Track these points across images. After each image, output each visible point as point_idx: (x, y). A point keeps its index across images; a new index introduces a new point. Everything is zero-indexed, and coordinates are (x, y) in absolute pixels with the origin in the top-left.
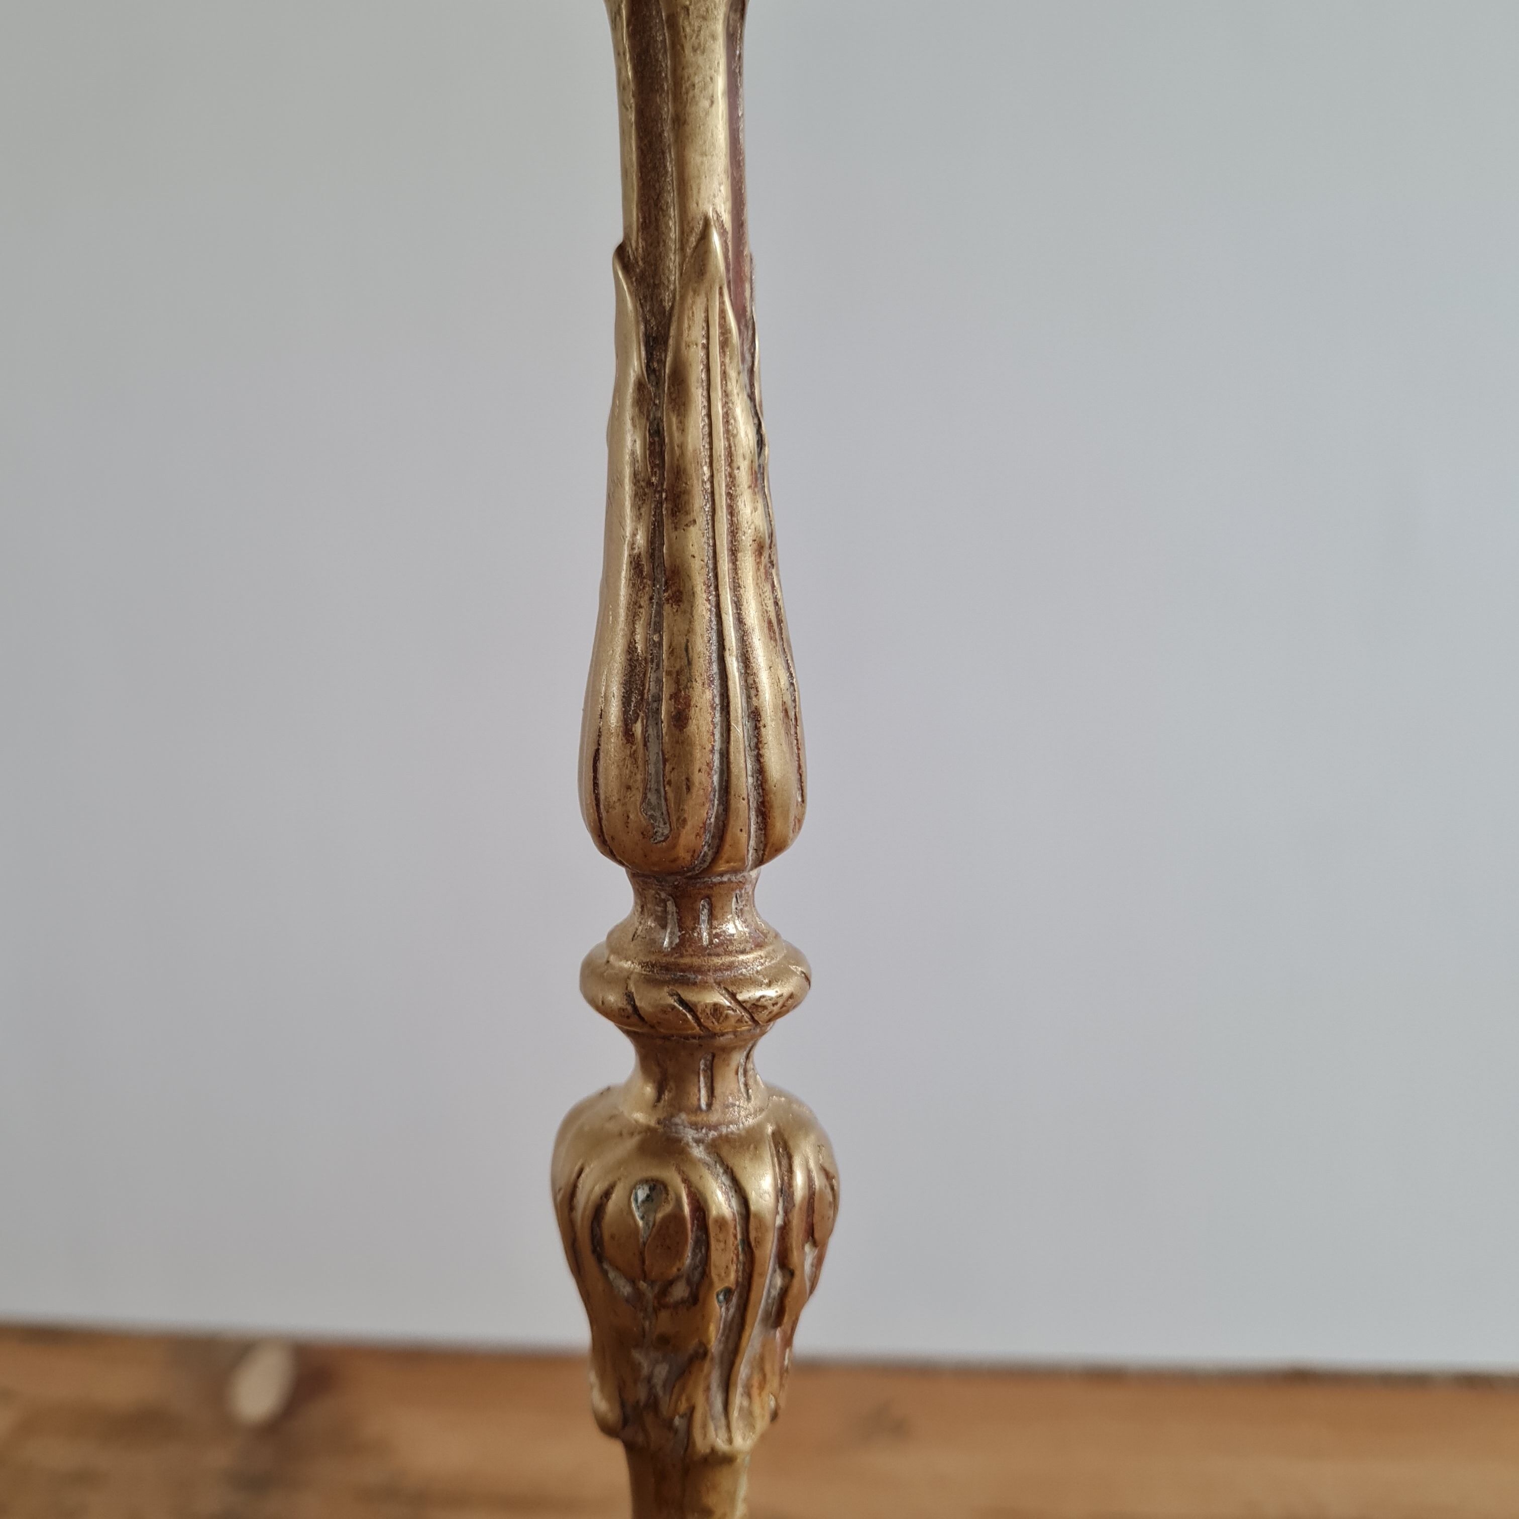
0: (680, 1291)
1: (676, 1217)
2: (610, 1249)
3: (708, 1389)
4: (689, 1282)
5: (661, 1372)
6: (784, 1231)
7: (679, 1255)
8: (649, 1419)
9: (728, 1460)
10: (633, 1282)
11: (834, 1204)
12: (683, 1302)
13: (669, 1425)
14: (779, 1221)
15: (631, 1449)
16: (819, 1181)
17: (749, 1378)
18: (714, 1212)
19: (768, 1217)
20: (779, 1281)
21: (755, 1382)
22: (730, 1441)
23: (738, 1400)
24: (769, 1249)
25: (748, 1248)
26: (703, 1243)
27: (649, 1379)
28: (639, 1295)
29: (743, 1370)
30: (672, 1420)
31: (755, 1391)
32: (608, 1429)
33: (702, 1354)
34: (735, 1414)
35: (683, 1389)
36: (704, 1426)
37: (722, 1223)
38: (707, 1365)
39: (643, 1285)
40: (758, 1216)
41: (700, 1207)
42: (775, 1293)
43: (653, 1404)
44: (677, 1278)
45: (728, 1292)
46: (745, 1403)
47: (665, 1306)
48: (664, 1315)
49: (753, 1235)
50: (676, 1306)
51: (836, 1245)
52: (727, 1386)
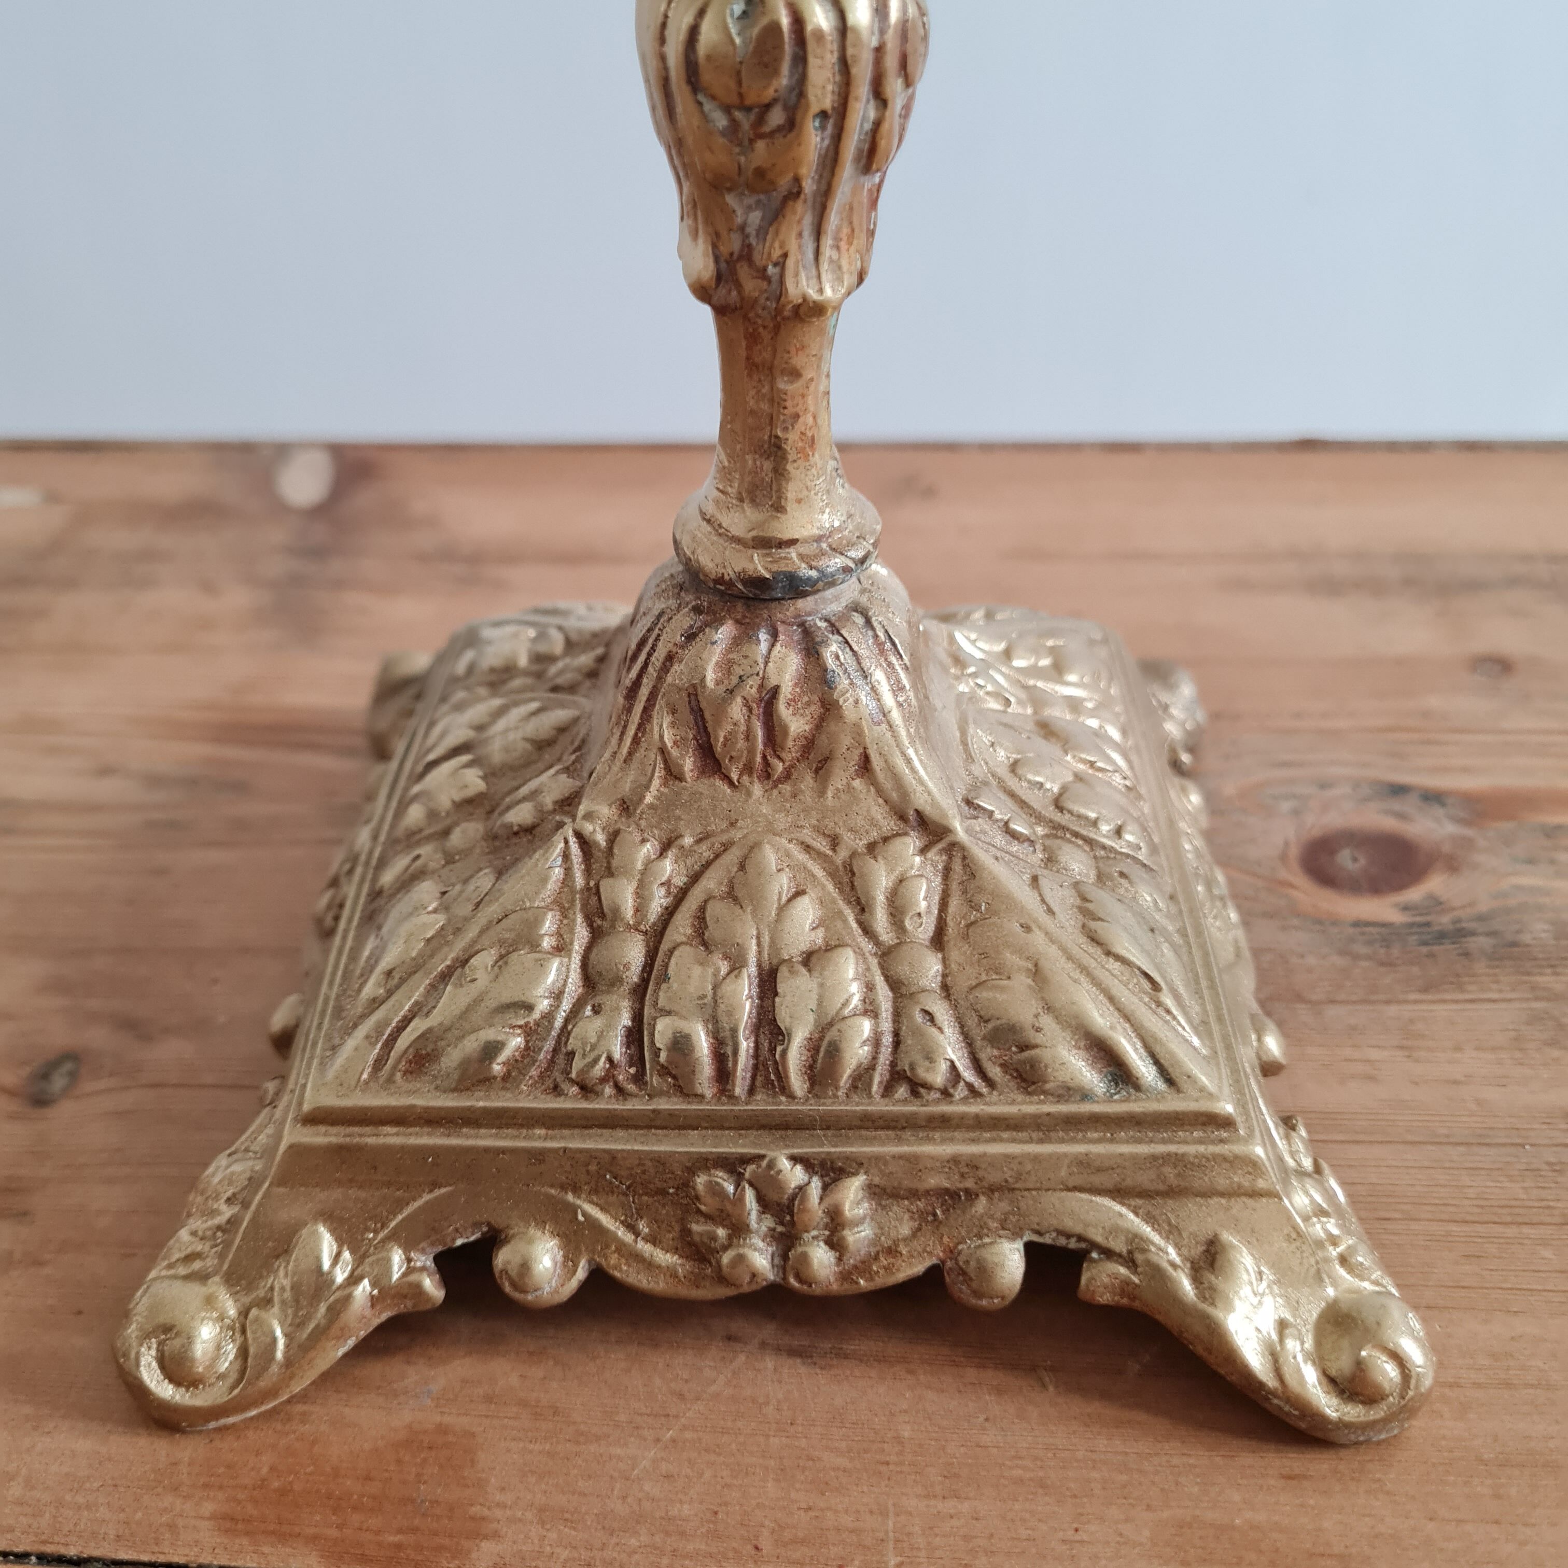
0: (776, 117)
1: (774, 28)
2: (707, 76)
3: (800, 235)
4: (786, 108)
5: (755, 218)
6: (879, 50)
7: (776, 72)
8: (743, 271)
9: (818, 310)
10: (727, 109)
11: (925, 38)
12: (779, 129)
13: (762, 274)
14: (874, 43)
15: (720, 311)
16: (912, 11)
17: (839, 229)
18: (809, 28)
19: (865, 34)
20: (872, 114)
21: (846, 231)
22: (821, 291)
23: (827, 251)
24: (863, 73)
25: (844, 65)
26: (801, 59)
27: (742, 228)
28: (734, 125)
29: (833, 219)
30: (765, 269)
31: (843, 245)
32: (702, 292)
33: (795, 193)
34: (825, 266)
35: (777, 233)
36: (797, 275)
37: (819, 35)
38: (799, 206)
39: (738, 115)
40: (855, 30)
41: (798, 21)
42: (868, 126)
43: (747, 254)
44: (775, 101)
45: (823, 115)
46: (835, 256)
47: (761, 136)
48: (760, 145)
49: (850, 51)
50: (772, 134)
51: (924, 87)
52: (818, 233)
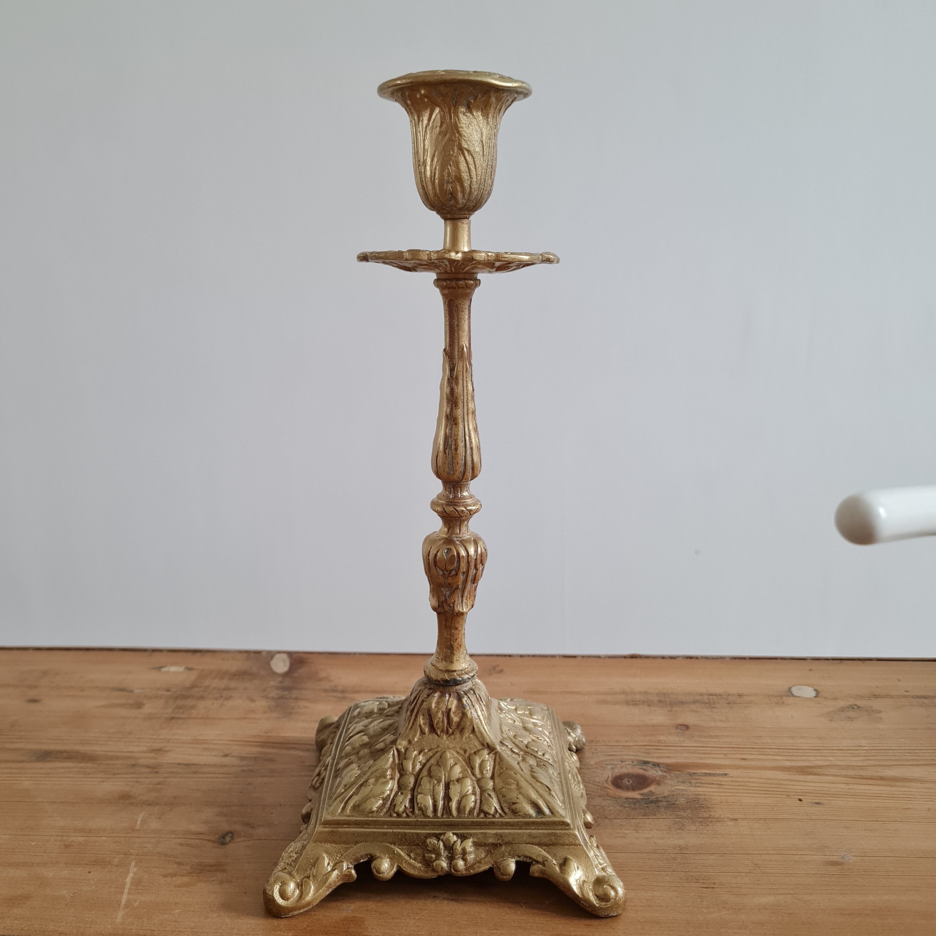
0: (453, 573)
1: (454, 556)
2: (438, 564)
3: (458, 597)
4: (455, 571)
5: (448, 593)
6: (476, 559)
7: (454, 563)
8: (445, 605)
9: (462, 614)
10: (443, 571)
11: (486, 556)
12: (454, 575)
13: (449, 605)
14: (475, 558)
15: (439, 614)
16: (483, 550)
17: (467, 595)
18: (461, 555)
19: (473, 556)
20: (474, 572)
21: (469, 596)
22: (463, 610)
23: (464, 601)
24: (472, 564)
25: (468, 562)
26: (459, 561)
27: (445, 595)
28: (444, 574)
29: (466, 594)
30: (450, 604)
31: (468, 599)
32: (434, 609)
33: (457, 588)
34: (464, 604)
35: (453, 597)
36: (457, 606)
37: (463, 557)
38: (458, 591)
39: (445, 572)
40: (471, 556)
41: (458, 554)
42: (473, 574)
43: (446, 601)
44: (453, 569)
45: (464, 572)
46: (466, 602)
47: (450, 576)
48: (450, 578)
49: (469, 560)
50: (452, 576)
51: (486, 565)
52: (462, 597)
